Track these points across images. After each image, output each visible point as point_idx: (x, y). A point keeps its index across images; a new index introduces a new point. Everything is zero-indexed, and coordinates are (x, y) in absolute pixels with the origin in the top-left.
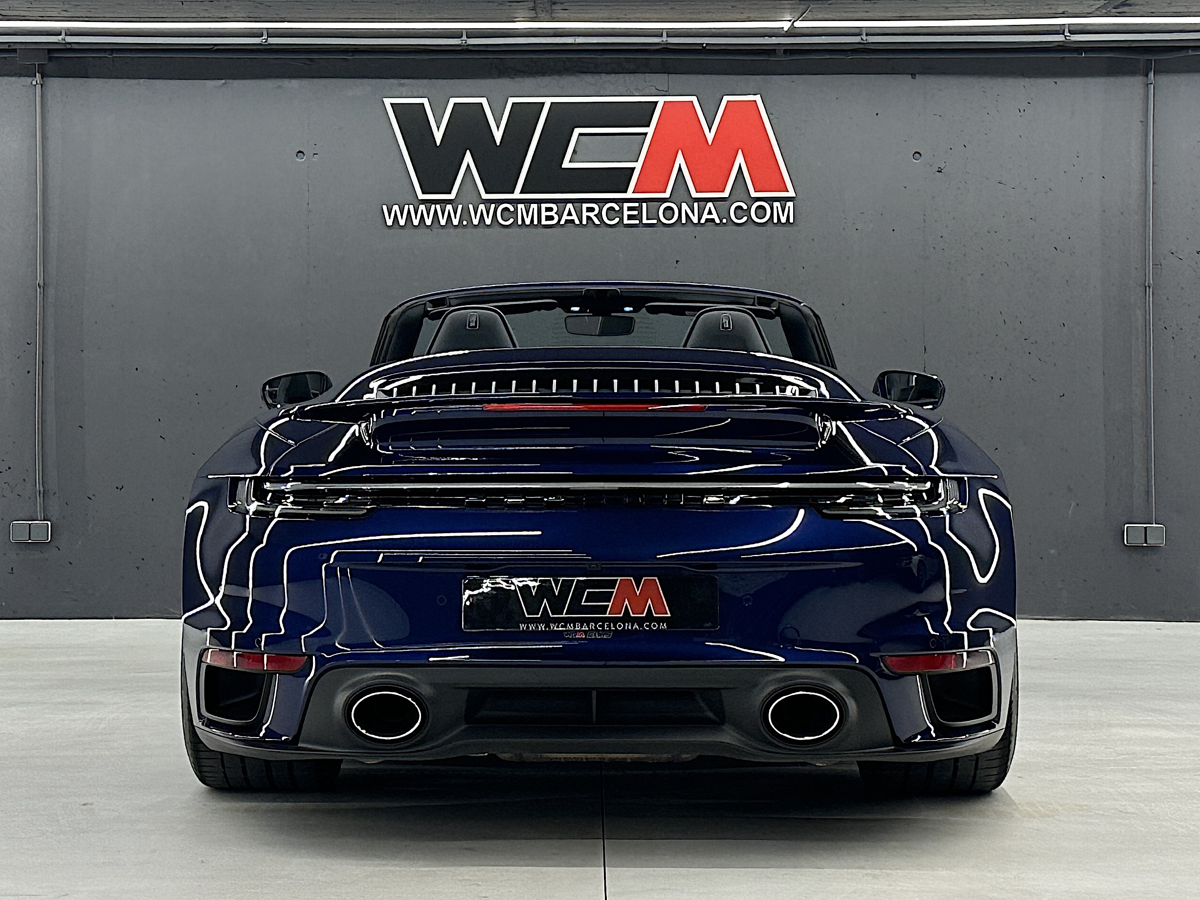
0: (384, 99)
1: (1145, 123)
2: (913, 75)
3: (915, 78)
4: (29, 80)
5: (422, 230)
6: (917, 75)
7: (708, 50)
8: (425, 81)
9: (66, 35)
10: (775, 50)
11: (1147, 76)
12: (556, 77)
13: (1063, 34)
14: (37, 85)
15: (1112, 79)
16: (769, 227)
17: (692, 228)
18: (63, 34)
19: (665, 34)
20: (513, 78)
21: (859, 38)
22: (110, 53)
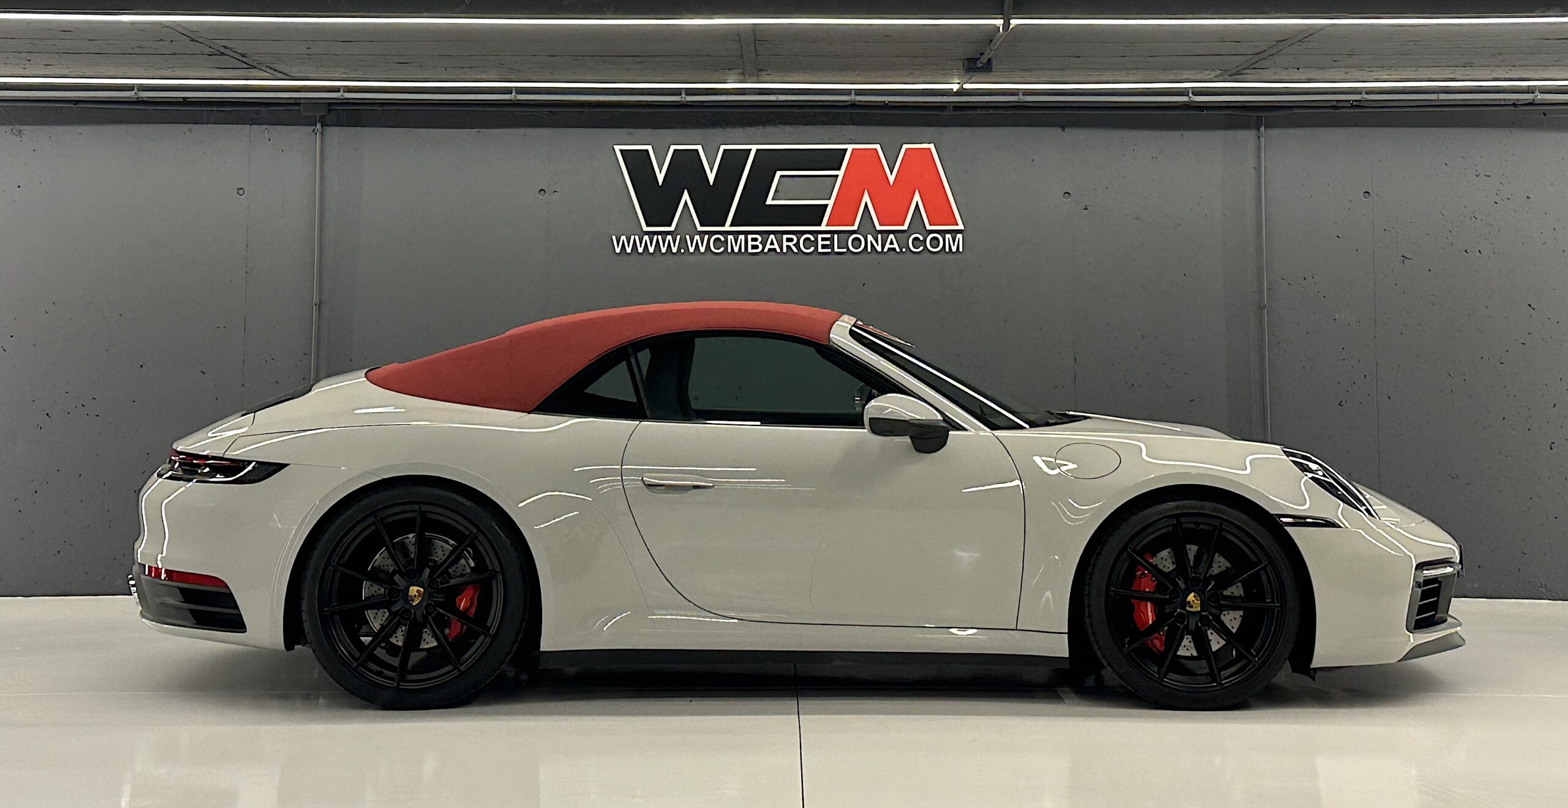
0: (614, 146)
1: (1258, 169)
2: (1063, 128)
3: (1064, 131)
4: (309, 129)
5: (646, 257)
6: (1066, 130)
7: (890, 106)
8: (648, 131)
9: (344, 92)
10: (946, 107)
11: (1259, 130)
12: (761, 128)
13: (1188, 96)
14: (318, 134)
15: (1230, 134)
16: (942, 255)
17: (877, 256)
18: (342, 90)
19: (853, 92)
20: (724, 128)
21: (1017, 97)
22: (380, 105)
